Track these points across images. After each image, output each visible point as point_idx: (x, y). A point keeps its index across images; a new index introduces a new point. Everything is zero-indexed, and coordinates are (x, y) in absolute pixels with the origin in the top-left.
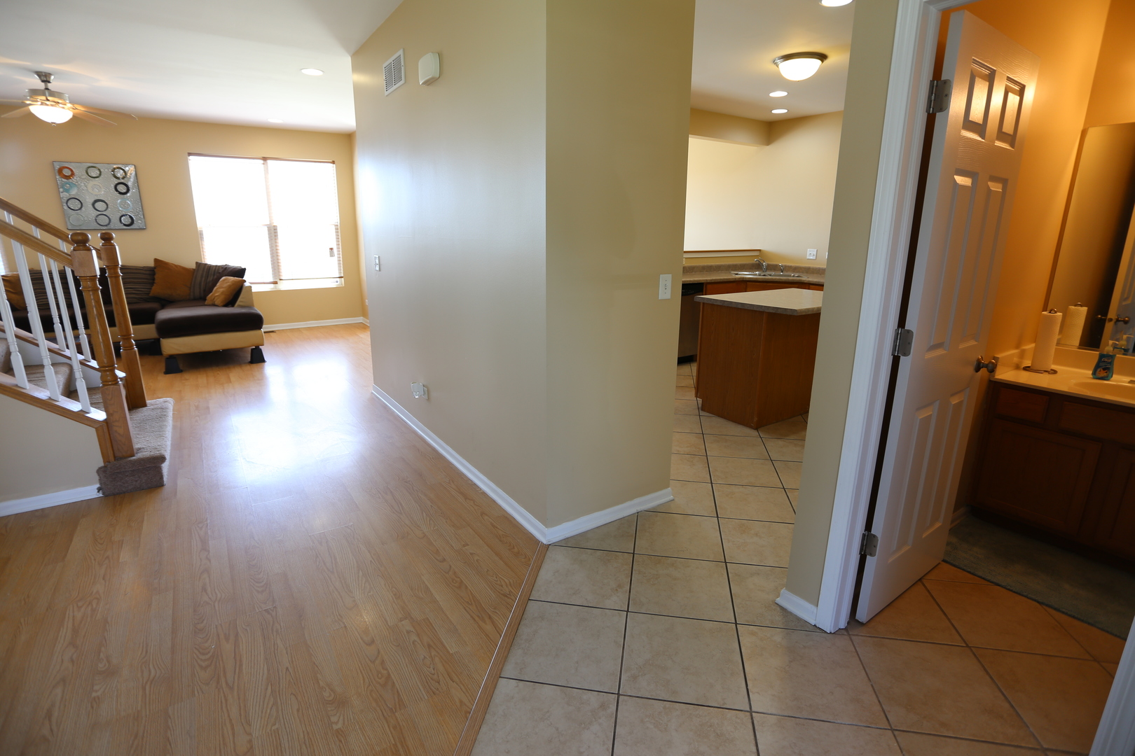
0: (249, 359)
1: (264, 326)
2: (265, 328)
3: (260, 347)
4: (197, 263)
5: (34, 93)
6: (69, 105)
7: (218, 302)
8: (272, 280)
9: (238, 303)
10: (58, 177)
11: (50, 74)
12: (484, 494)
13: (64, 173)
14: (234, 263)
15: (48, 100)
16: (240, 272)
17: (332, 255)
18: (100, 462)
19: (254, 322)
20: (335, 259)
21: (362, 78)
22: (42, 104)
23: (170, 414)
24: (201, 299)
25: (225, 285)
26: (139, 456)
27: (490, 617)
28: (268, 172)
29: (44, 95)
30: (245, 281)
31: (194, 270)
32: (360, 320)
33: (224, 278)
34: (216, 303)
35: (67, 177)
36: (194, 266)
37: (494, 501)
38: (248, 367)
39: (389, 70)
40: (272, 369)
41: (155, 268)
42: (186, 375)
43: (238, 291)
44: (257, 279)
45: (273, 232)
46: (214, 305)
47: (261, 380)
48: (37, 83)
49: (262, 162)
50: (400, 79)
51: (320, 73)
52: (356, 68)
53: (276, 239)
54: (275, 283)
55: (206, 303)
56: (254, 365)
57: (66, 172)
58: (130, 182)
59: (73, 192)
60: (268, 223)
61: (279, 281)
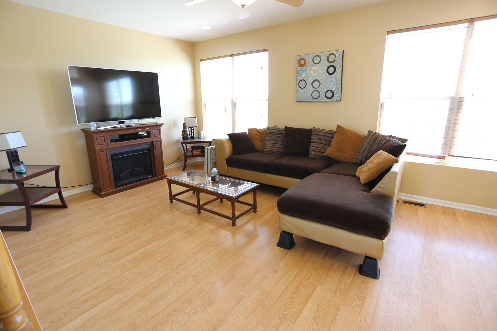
4: (370, 131)
8: (439, 154)
10: (297, 66)
28: (471, 38)
31: (365, 136)
33: (379, 152)
35: (302, 66)
36: (366, 134)
41: (335, 132)
45: (456, 105)
49: (466, 25)
53: (457, 113)
54: (443, 158)
55: (356, 173)
57: (302, 62)
58: (337, 65)
59: (303, 76)
60: (453, 94)
61: (447, 156)
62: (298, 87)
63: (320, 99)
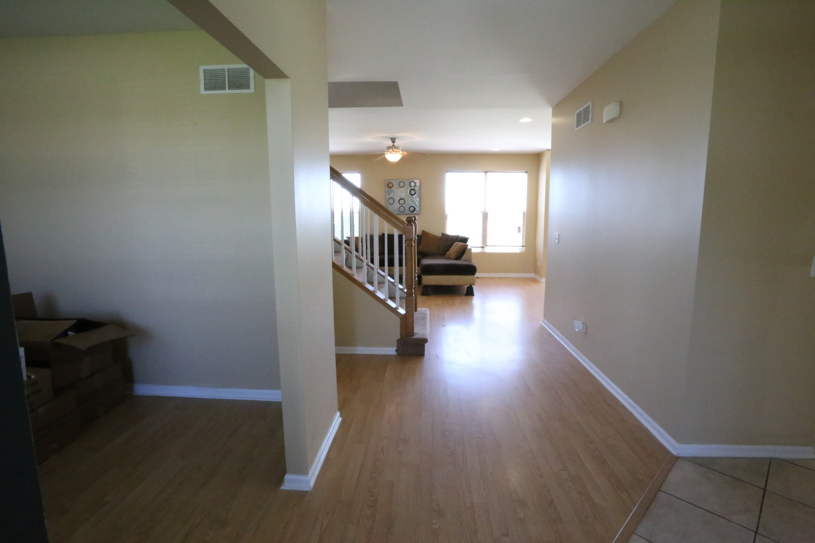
0: (465, 292)
1: (476, 274)
2: (477, 275)
3: (473, 286)
4: (442, 233)
5: (389, 148)
6: (401, 152)
7: (452, 257)
8: (482, 245)
9: (463, 258)
10: (387, 188)
11: (396, 138)
12: (623, 406)
13: (389, 186)
14: (462, 234)
15: (393, 151)
16: (465, 240)
17: (519, 231)
18: (399, 337)
19: (470, 270)
20: (521, 234)
21: (558, 120)
22: (391, 153)
23: (428, 317)
24: (443, 254)
25: (457, 247)
26: (415, 337)
27: (627, 491)
28: (487, 180)
29: (392, 148)
30: (468, 245)
31: (441, 237)
32: (532, 275)
33: (456, 243)
34: (451, 257)
35: (390, 188)
36: (440, 235)
37: (632, 414)
38: (464, 298)
39: (579, 115)
40: (476, 300)
41: (422, 235)
42: (432, 298)
43: (464, 251)
44: (474, 245)
45: (485, 216)
46: (450, 258)
47: (471, 307)
48: (390, 143)
49: (484, 174)
50: (588, 120)
51: (530, 120)
52: (555, 114)
53: (486, 220)
54: (483, 247)
55: (445, 257)
56: (468, 297)
57: (390, 185)
58: (417, 189)
59: (392, 195)
60: (483, 210)
61: (485, 247)
62: (387, 203)
63: (405, 212)
